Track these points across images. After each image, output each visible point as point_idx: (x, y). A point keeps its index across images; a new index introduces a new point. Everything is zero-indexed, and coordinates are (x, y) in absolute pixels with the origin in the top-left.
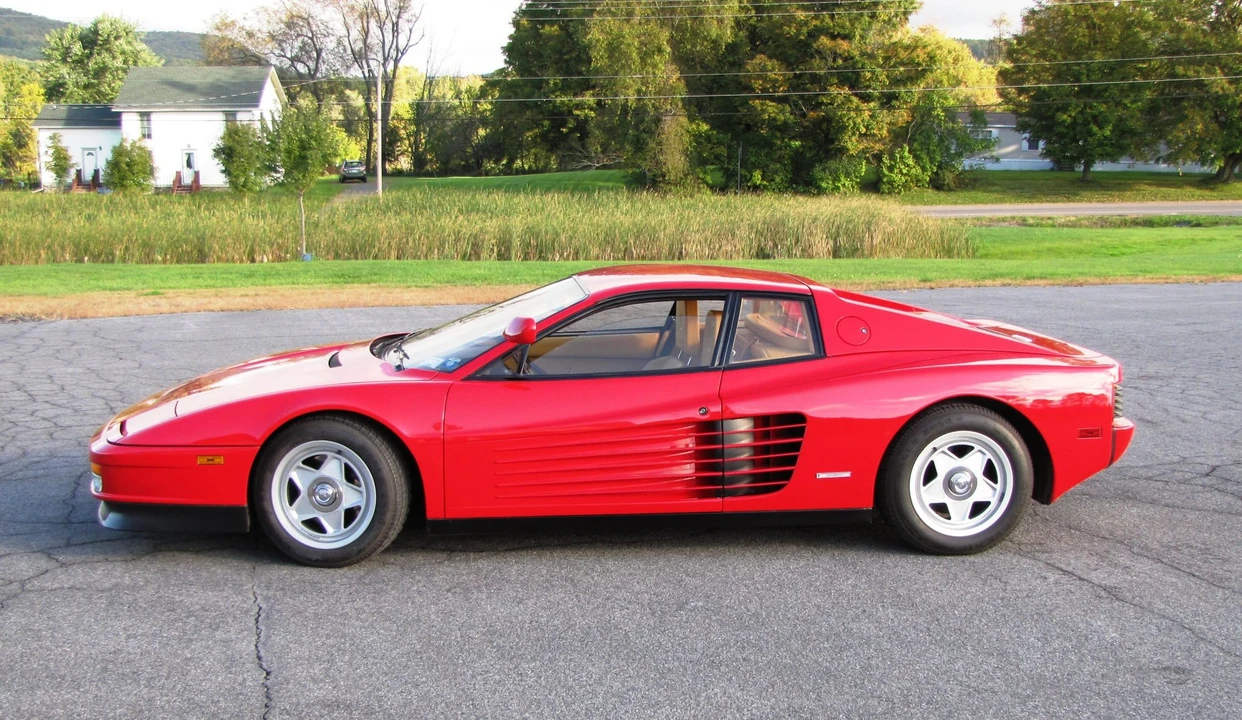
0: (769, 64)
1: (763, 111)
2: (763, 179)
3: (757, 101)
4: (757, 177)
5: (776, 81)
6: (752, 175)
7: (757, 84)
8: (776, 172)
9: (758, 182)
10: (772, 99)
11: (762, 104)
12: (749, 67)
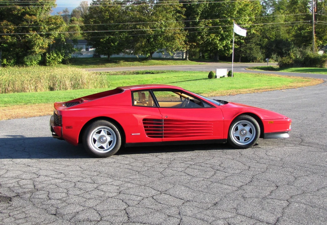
0: (9, 23)
1: (7, 39)
2: (7, 62)
3: (5, 36)
4: (5, 61)
5: (12, 29)
6: (3, 61)
7: (5, 31)
8: (11, 59)
9: (5, 63)
10: (10, 35)
11: (7, 37)
12: (2, 25)
